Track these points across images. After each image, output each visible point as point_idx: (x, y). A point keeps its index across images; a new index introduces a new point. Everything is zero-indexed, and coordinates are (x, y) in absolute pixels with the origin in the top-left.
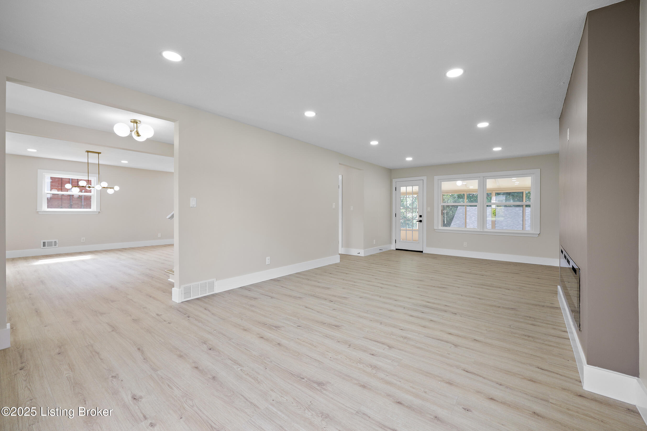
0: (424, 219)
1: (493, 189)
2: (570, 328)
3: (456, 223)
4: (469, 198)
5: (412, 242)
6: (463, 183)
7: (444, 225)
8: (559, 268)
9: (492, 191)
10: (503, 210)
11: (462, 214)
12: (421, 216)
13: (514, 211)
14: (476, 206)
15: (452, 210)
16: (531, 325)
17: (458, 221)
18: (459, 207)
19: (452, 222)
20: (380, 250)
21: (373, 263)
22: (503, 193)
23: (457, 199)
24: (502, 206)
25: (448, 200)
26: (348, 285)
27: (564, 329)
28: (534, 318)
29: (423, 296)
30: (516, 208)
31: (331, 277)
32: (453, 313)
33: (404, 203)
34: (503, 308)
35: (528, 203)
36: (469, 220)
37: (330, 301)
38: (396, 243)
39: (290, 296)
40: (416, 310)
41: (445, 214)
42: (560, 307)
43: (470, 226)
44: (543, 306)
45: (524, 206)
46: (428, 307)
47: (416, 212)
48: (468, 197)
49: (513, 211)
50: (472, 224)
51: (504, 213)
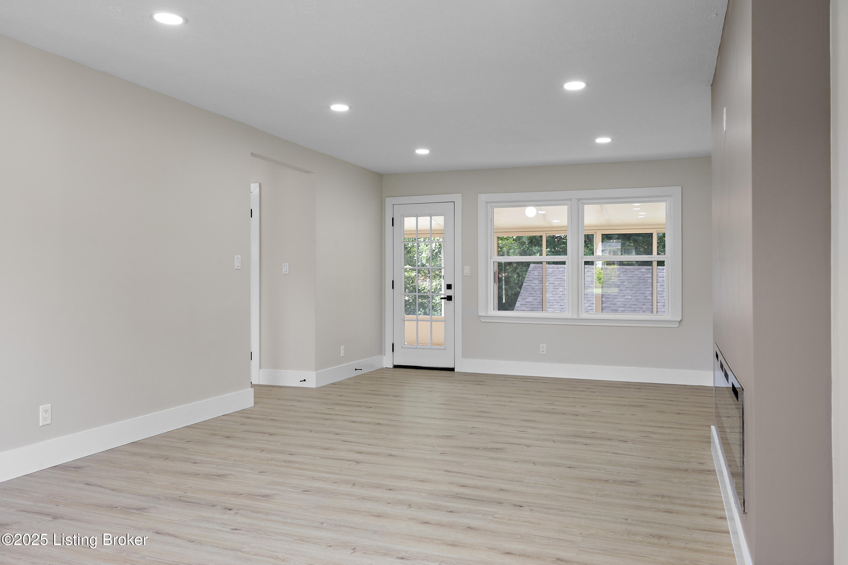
0: (456, 292)
1: (596, 226)
2: (730, 510)
3: (527, 300)
4: (551, 246)
5: (430, 348)
6: (540, 212)
7: (502, 307)
8: (713, 390)
9: (596, 231)
10: (618, 273)
11: (537, 282)
12: (449, 287)
13: (637, 273)
14: (564, 263)
15: (518, 270)
16: (664, 512)
17: (529, 298)
18: (531, 265)
19: (518, 300)
20: (356, 369)
21: (338, 404)
22: (617, 236)
23: (527, 246)
24: (616, 262)
25: (510, 249)
26: (273, 462)
27: (719, 513)
28: (669, 497)
29: (453, 472)
30: (640, 267)
31: (231, 446)
32: (515, 505)
33: (415, 256)
34: (615, 482)
35: (661, 258)
36: (551, 295)
37: (226, 508)
38: (393, 351)
39: (112, 507)
40: (437, 508)
41: (504, 282)
42: (714, 469)
43: (553, 307)
44: (686, 470)
45: (655, 264)
46: (464, 496)
47: (441, 277)
48: (550, 244)
49: (635, 273)
50: (558, 304)
51: (619, 278)
